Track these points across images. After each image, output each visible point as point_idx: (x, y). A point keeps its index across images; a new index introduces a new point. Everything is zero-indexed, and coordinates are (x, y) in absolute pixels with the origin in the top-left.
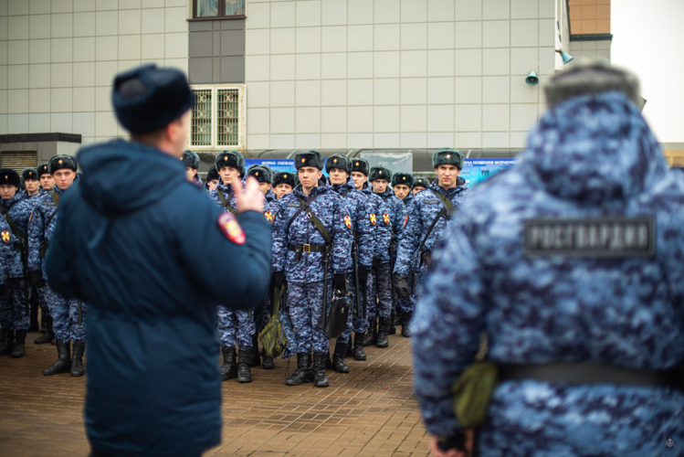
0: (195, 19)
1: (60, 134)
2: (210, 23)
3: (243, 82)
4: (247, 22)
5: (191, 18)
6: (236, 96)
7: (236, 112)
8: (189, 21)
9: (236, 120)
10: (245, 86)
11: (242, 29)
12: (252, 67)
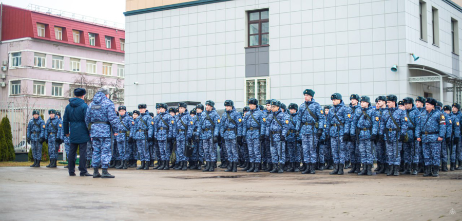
0: (249, 47)
1: (189, 102)
2: (254, 49)
3: (268, 75)
4: (270, 47)
5: (247, 46)
6: (265, 82)
7: (265, 90)
8: (246, 48)
9: (265, 94)
10: (269, 77)
11: (268, 51)
12: (272, 68)
